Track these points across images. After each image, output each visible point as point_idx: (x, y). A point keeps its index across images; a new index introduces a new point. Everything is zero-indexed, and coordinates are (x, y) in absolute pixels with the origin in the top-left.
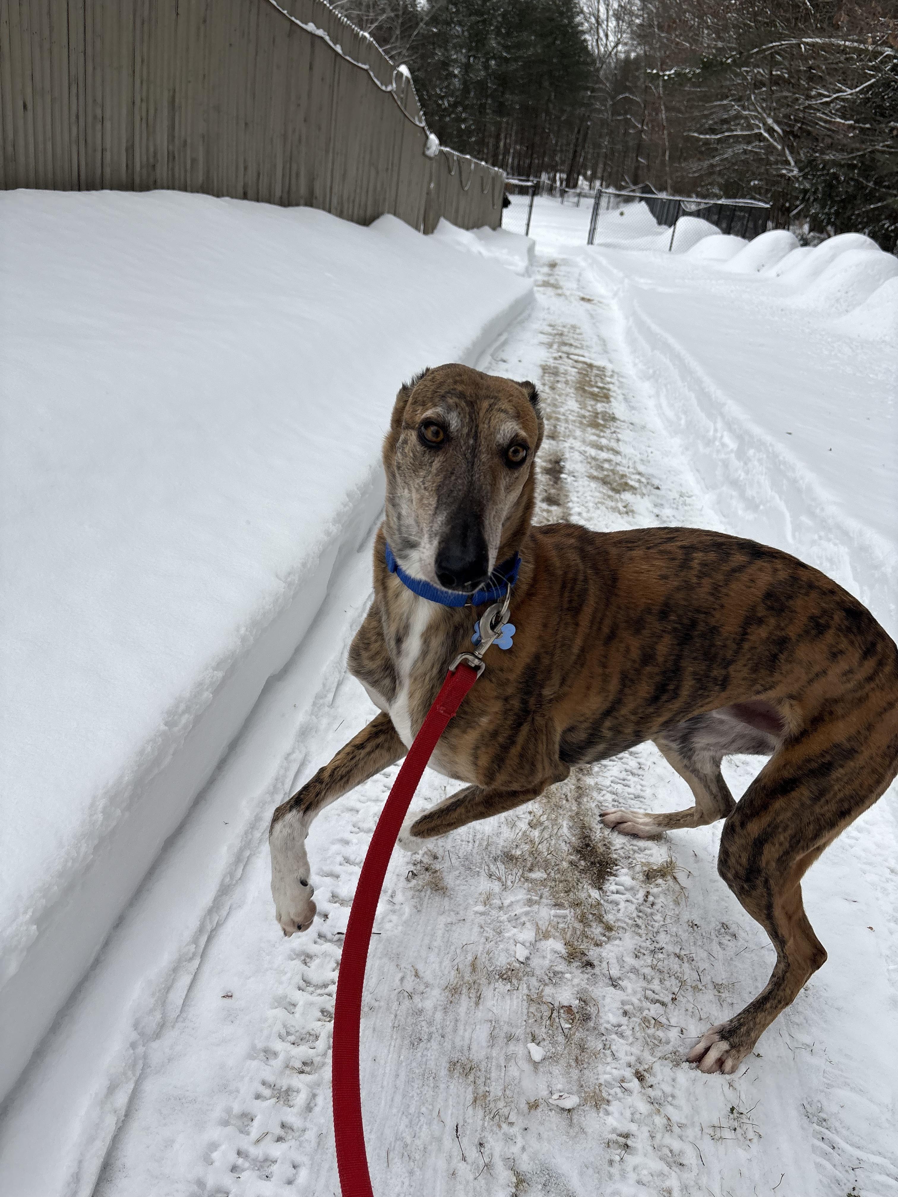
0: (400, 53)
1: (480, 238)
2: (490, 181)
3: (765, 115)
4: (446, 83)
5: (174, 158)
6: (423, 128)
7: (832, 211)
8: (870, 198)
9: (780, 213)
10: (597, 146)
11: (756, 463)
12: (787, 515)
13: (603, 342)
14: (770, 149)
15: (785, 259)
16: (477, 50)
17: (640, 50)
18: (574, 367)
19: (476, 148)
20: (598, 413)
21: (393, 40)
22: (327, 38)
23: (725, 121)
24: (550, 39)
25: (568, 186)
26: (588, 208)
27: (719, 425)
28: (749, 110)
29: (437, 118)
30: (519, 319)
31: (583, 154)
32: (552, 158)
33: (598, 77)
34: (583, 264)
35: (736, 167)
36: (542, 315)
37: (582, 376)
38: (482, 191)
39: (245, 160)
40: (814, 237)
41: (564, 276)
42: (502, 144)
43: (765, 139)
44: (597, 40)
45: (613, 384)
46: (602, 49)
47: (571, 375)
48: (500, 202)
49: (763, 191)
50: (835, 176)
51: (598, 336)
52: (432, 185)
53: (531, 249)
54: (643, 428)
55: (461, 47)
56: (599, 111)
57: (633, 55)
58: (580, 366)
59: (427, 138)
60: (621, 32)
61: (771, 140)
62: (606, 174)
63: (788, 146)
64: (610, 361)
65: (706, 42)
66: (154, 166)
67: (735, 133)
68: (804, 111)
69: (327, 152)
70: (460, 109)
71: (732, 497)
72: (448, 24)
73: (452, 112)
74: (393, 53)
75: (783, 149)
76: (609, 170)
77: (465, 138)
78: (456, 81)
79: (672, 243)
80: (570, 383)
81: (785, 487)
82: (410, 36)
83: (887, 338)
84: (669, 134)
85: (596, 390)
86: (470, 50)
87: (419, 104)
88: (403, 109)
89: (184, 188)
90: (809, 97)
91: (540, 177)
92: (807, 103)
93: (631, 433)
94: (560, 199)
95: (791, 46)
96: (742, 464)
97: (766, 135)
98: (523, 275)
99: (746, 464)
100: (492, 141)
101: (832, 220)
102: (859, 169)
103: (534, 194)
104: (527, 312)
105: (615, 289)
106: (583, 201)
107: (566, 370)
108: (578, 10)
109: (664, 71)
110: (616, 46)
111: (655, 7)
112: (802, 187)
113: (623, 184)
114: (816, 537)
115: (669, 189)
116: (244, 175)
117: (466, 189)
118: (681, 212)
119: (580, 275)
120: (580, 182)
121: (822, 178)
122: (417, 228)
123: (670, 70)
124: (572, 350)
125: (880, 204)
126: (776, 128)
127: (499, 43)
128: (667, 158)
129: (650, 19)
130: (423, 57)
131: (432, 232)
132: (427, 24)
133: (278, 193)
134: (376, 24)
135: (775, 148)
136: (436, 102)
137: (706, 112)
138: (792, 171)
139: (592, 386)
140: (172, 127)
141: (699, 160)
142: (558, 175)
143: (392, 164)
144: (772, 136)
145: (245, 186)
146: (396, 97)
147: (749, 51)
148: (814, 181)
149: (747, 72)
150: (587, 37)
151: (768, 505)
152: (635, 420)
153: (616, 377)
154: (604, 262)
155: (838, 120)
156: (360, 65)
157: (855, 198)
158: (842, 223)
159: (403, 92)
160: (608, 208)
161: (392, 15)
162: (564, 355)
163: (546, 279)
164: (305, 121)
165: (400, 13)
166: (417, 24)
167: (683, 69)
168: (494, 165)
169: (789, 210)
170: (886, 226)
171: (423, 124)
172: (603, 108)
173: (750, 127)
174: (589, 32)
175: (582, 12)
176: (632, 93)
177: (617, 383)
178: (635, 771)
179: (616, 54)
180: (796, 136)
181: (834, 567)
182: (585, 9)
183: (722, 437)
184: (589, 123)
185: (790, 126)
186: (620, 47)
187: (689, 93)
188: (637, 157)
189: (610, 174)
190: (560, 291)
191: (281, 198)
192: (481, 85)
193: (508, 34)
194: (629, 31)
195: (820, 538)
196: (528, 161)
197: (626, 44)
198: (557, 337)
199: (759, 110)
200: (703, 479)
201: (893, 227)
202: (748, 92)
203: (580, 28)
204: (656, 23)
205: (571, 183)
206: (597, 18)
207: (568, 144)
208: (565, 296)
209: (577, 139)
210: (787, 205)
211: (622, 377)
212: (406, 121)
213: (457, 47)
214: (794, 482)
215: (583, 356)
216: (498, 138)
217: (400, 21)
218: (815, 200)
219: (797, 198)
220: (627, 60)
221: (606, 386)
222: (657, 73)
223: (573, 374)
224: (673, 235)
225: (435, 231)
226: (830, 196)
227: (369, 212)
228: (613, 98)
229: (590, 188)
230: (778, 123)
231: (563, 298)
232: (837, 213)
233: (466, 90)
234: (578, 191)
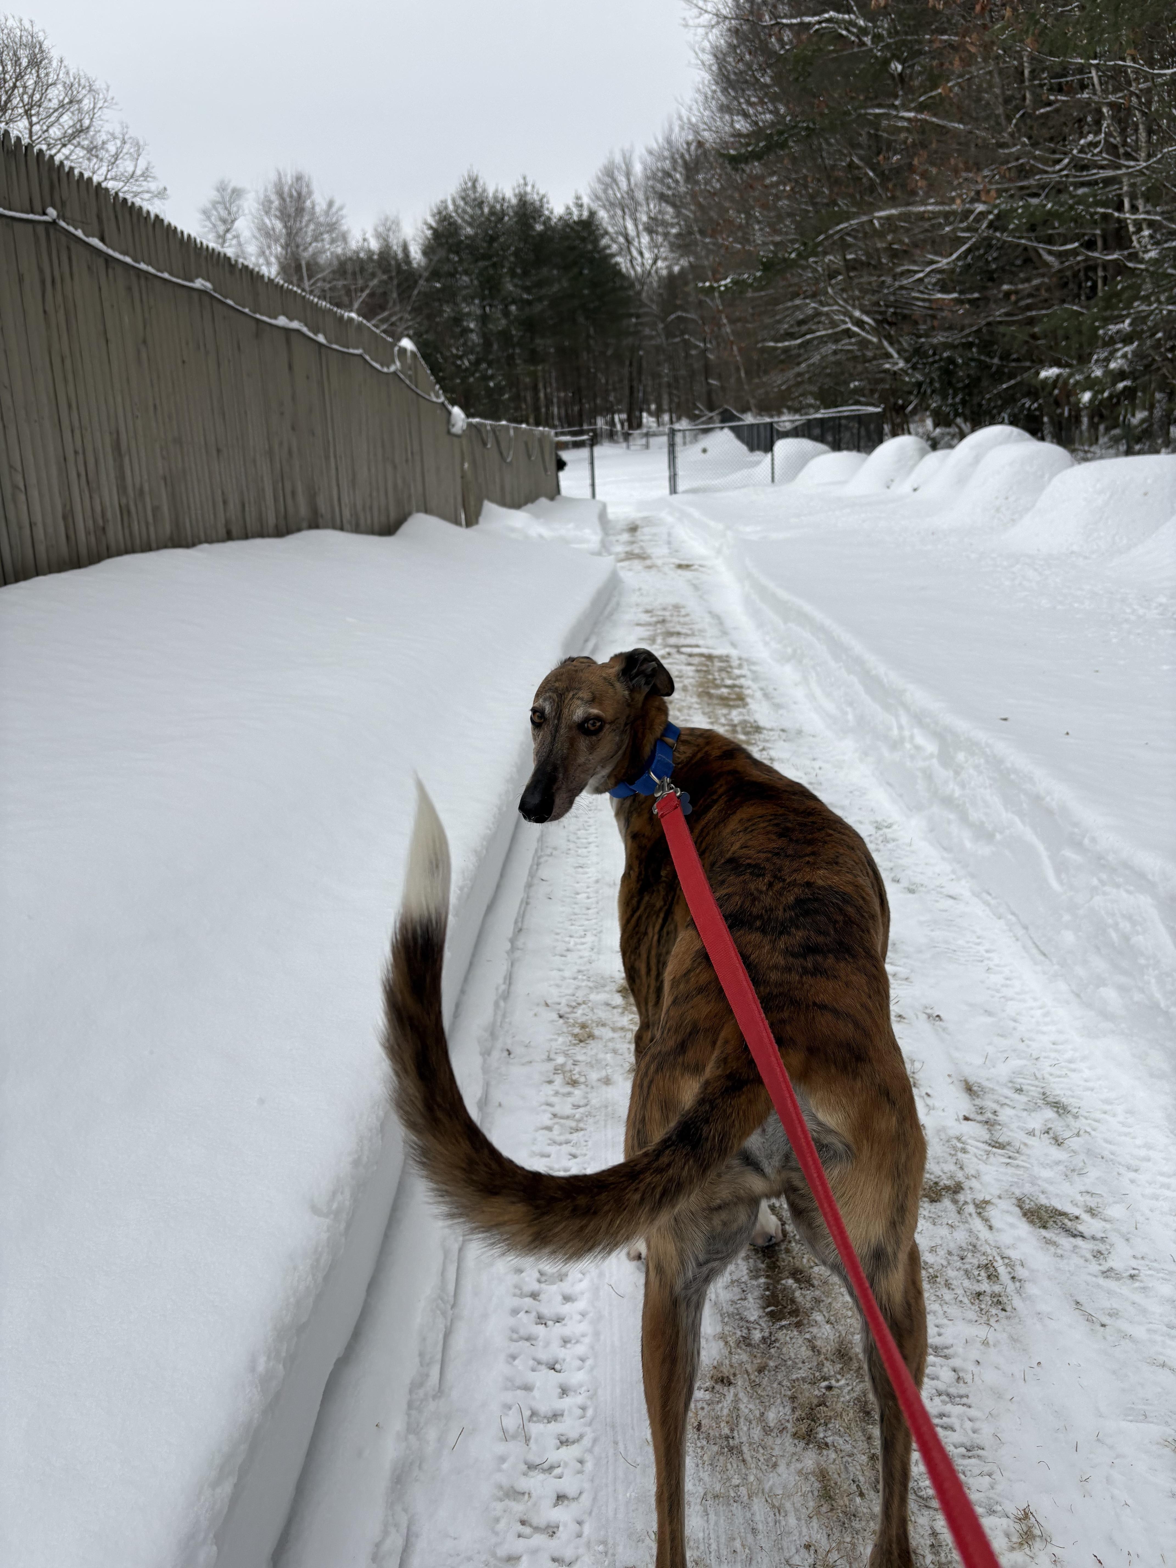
0: (401, 319)
1: (537, 516)
2: (536, 444)
3: (849, 308)
4: (462, 341)
5: (129, 512)
6: (443, 404)
7: (957, 400)
8: (999, 376)
9: (894, 414)
10: (656, 376)
11: (971, 771)
12: (1041, 848)
13: (718, 619)
14: (864, 344)
15: (917, 469)
16: (492, 297)
17: (684, 262)
18: (689, 664)
19: (512, 405)
20: (735, 726)
21: (391, 304)
22: (305, 330)
23: (800, 323)
24: (576, 270)
25: (631, 427)
26: (660, 448)
27: (904, 720)
28: (829, 305)
29: (458, 381)
30: (606, 613)
31: (641, 388)
32: (605, 399)
33: (640, 300)
34: (670, 519)
35: (828, 371)
36: (634, 598)
37: (702, 674)
38: (529, 456)
39: (223, 493)
40: (943, 435)
41: (651, 541)
42: (542, 395)
43: (855, 334)
44: (631, 261)
45: (744, 676)
46: (639, 269)
47: (688, 677)
48: (553, 465)
49: (867, 392)
50: (951, 360)
51: (710, 612)
52: (466, 465)
53: (602, 516)
54: (799, 732)
55: (473, 298)
56: (651, 338)
57: (676, 269)
58: (696, 660)
59: (449, 413)
60: (657, 246)
61: (863, 334)
62: (674, 406)
63: (886, 338)
64: (734, 645)
65: (759, 239)
66: (104, 529)
67: (818, 334)
68: (894, 294)
69: (327, 458)
70: (484, 366)
71: (949, 822)
72: (452, 275)
73: (476, 371)
74: (394, 319)
75: (880, 341)
76: (676, 400)
77: (496, 397)
78: (474, 337)
79: (773, 473)
80: (690, 688)
81: (1025, 806)
82: (409, 297)
83: (1075, 548)
84: (740, 350)
85: (724, 691)
86: (483, 299)
87: (432, 378)
88: (413, 387)
89: (147, 547)
90: (895, 277)
91: (595, 424)
92: (897, 284)
93: (786, 745)
94: (624, 445)
95: (862, 224)
96: (951, 773)
97: (855, 329)
98: (599, 554)
99: (957, 773)
100: (529, 396)
101: (960, 411)
102: (978, 346)
103: (592, 446)
104: (614, 600)
105: (717, 545)
106: (652, 440)
107: (680, 671)
108: (602, 232)
109: (718, 281)
110: (655, 262)
111: (691, 211)
112: (913, 380)
113: (697, 412)
114: (1095, 882)
115: (753, 409)
116: (225, 511)
117: (509, 460)
118: (775, 437)
119: (669, 535)
120: (644, 420)
121: (936, 365)
122: (457, 522)
123: (725, 278)
124: (682, 641)
125: (1013, 382)
126: (866, 319)
127: (516, 286)
128: (743, 374)
129: (689, 227)
130: (430, 317)
131: (477, 522)
132: (428, 280)
133: (271, 520)
134: (367, 292)
135: (870, 342)
136: (454, 364)
137: (778, 318)
138: (897, 364)
139: (717, 687)
140: (121, 477)
141: (782, 370)
142: (616, 417)
143: (412, 453)
144: (863, 329)
145: (227, 523)
146: (402, 376)
147: (813, 240)
148: (927, 370)
149: (816, 262)
150: (619, 259)
151: (1007, 832)
152: (786, 724)
153: (746, 667)
154: (696, 514)
155: (939, 296)
156: (351, 351)
157: (979, 379)
158: (973, 413)
159: (410, 369)
160: (685, 444)
161: (385, 277)
162: (673, 651)
163: (628, 549)
164: (293, 429)
165: (394, 274)
166: (416, 282)
167: (740, 274)
168: (538, 424)
169: (904, 407)
170: (1027, 405)
171: (442, 399)
172: (654, 333)
173: (834, 324)
174: (619, 253)
175: (606, 233)
176: (686, 311)
177: (748, 674)
178: (953, 1391)
179: (656, 272)
180: (891, 324)
181: (1139, 928)
182: (610, 230)
183: (912, 737)
184: (641, 353)
185: (881, 313)
186: (660, 264)
187: (753, 299)
188: (706, 379)
189: (679, 405)
190: (648, 562)
191: (277, 526)
192: (505, 336)
193: (526, 273)
194: (666, 243)
195: (1103, 883)
196: (576, 408)
197: (665, 259)
198: (659, 626)
199: (841, 302)
200: (901, 796)
201: (1036, 405)
202: (822, 285)
203: (608, 251)
204: (696, 229)
205: (634, 423)
206: (626, 237)
207: (621, 381)
208: (657, 566)
209: (631, 373)
210: (900, 402)
211: (754, 663)
212: (421, 400)
213: (469, 299)
214: (1037, 799)
215: (697, 646)
216: (535, 389)
217: (395, 282)
218: (933, 392)
219: (910, 393)
220: (671, 275)
221: (737, 682)
222: (711, 287)
223: (691, 674)
224: (773, 464)
225: (481, 519)
226: (950, 384)
227: (393, 516)
228: (663, 320)
229: (659, 424)
230: (867, 313)
231: (653, 572)
232: (964, 402)
233: (487, 344)
234: (644, 430)
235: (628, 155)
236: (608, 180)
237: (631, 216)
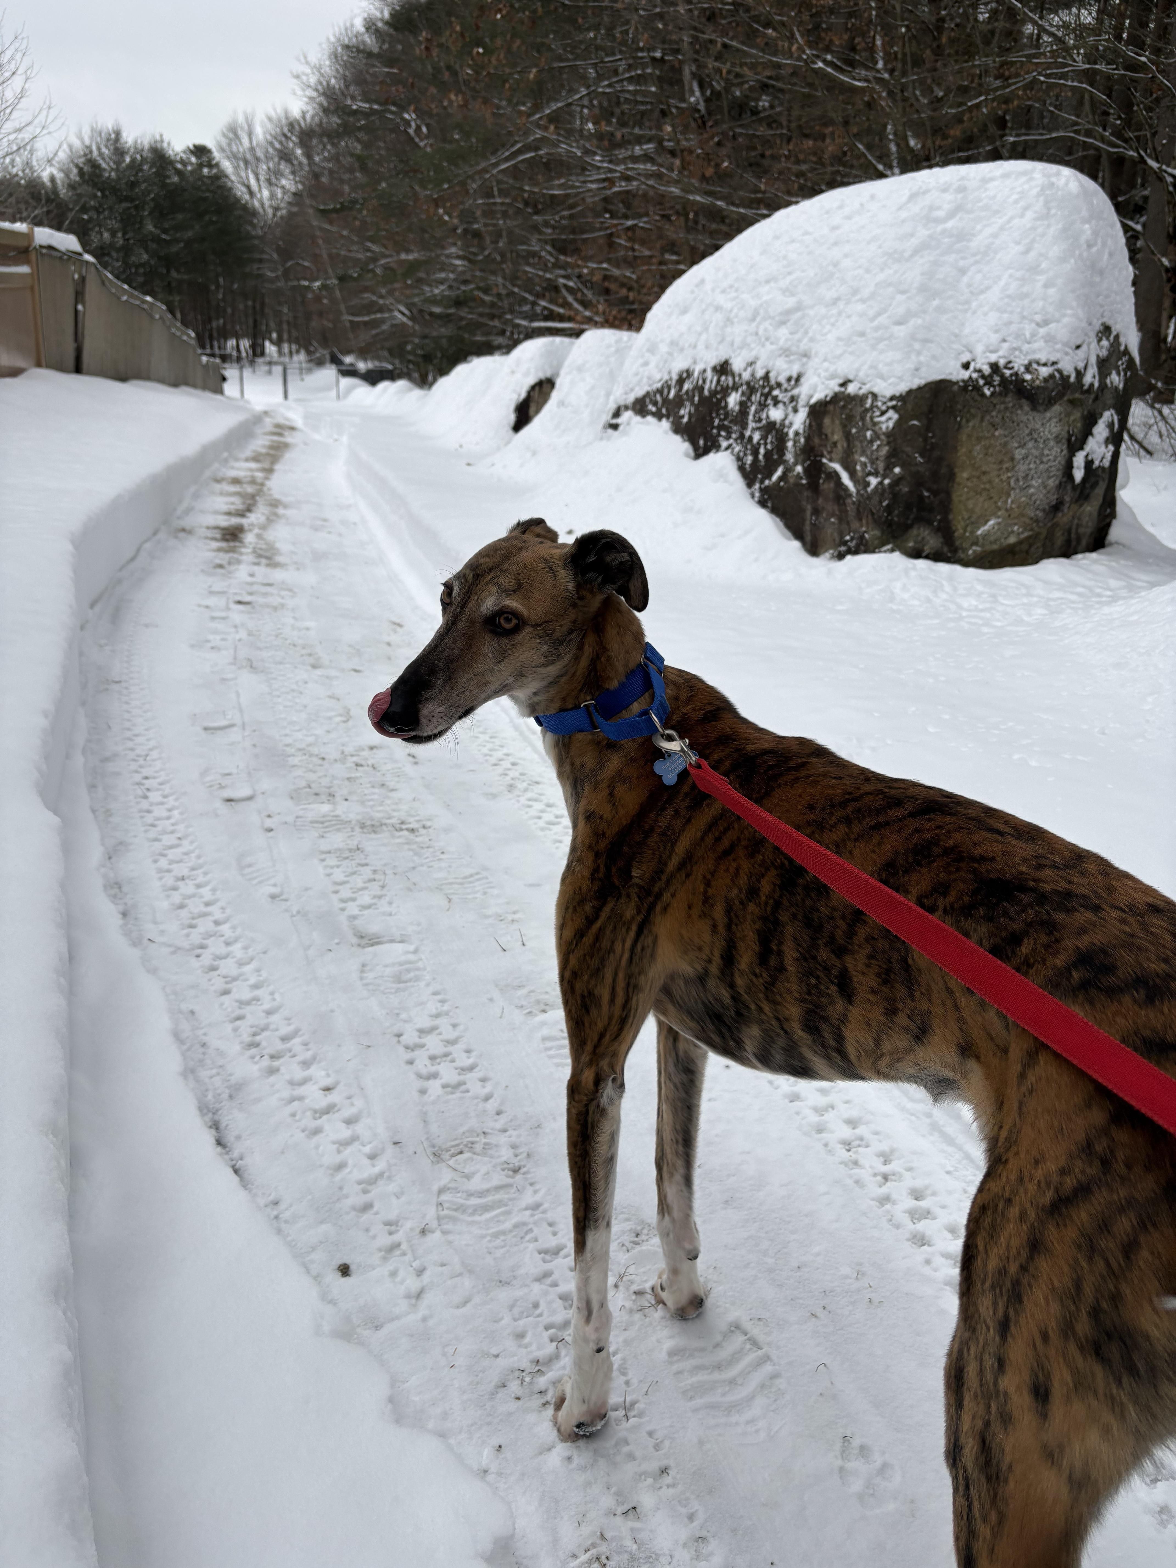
2: (213, 368)
25: (255, 354)
48: (221, 378)
53: (249, 407)
55: (117, 232)
62: (292, 336)
72: (98, 210)
86: (125, 234)
94: (250, 369)
113: (313, 347)
132: (77, 212)
142: (242, 343)
166: (64, 212)
176: (302, 259)
184: (263, 293)
189: (296, 336)
193: (163, 217)
206: (249, 188)
207: (246, 313)
209: (255, 308)
228: (283, 266)
229: (279, 352)
234: (268, 359)
235: (250, 118)
236: (231, 135)
237: (253, 171)
